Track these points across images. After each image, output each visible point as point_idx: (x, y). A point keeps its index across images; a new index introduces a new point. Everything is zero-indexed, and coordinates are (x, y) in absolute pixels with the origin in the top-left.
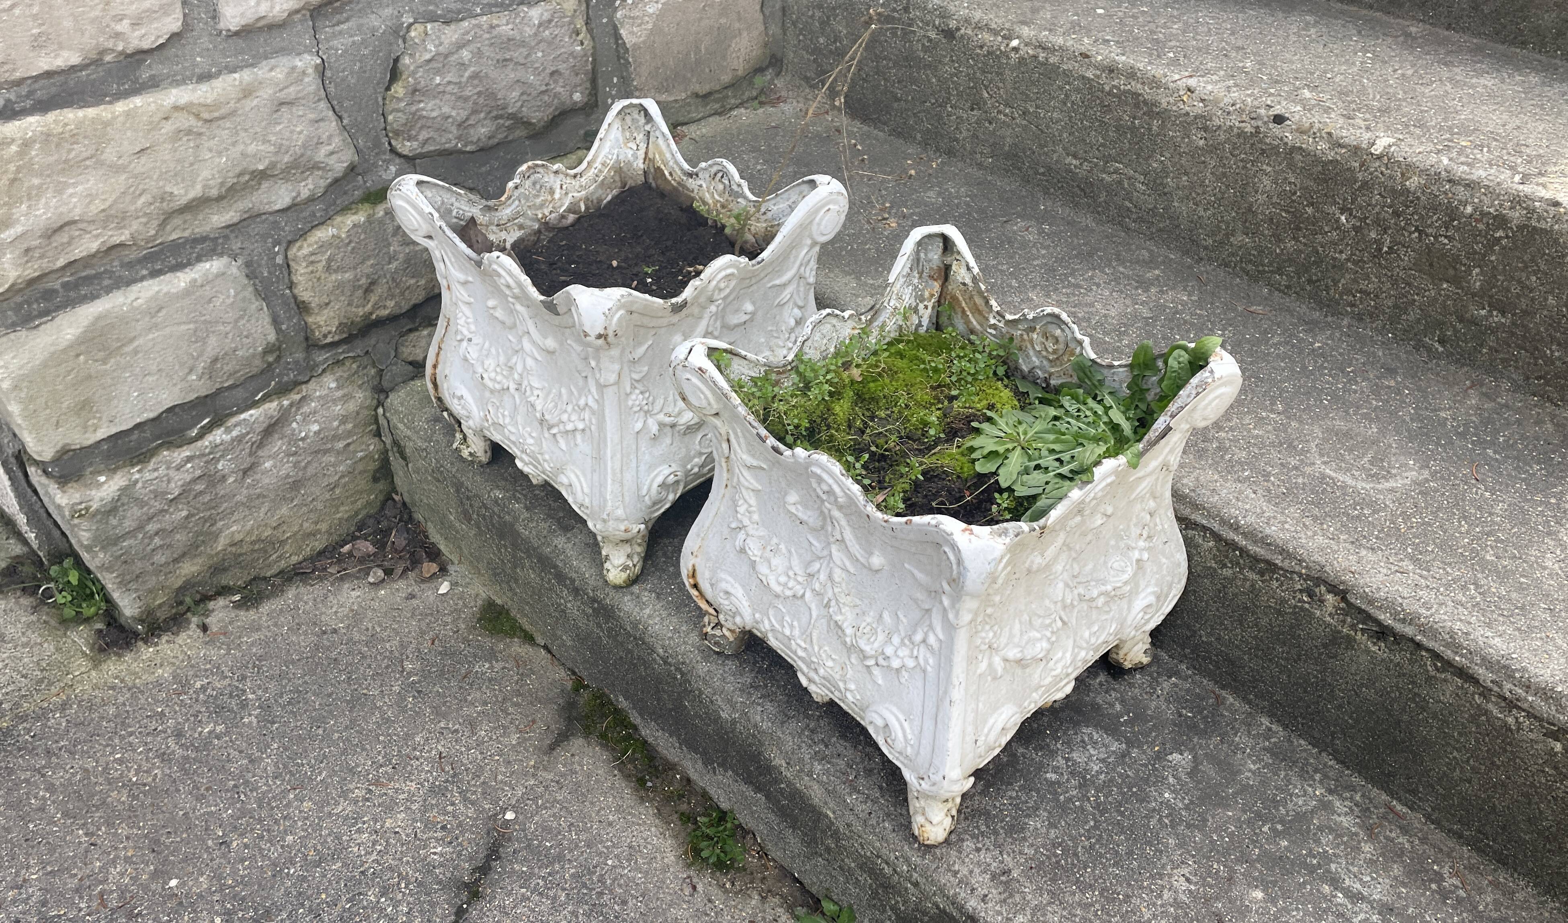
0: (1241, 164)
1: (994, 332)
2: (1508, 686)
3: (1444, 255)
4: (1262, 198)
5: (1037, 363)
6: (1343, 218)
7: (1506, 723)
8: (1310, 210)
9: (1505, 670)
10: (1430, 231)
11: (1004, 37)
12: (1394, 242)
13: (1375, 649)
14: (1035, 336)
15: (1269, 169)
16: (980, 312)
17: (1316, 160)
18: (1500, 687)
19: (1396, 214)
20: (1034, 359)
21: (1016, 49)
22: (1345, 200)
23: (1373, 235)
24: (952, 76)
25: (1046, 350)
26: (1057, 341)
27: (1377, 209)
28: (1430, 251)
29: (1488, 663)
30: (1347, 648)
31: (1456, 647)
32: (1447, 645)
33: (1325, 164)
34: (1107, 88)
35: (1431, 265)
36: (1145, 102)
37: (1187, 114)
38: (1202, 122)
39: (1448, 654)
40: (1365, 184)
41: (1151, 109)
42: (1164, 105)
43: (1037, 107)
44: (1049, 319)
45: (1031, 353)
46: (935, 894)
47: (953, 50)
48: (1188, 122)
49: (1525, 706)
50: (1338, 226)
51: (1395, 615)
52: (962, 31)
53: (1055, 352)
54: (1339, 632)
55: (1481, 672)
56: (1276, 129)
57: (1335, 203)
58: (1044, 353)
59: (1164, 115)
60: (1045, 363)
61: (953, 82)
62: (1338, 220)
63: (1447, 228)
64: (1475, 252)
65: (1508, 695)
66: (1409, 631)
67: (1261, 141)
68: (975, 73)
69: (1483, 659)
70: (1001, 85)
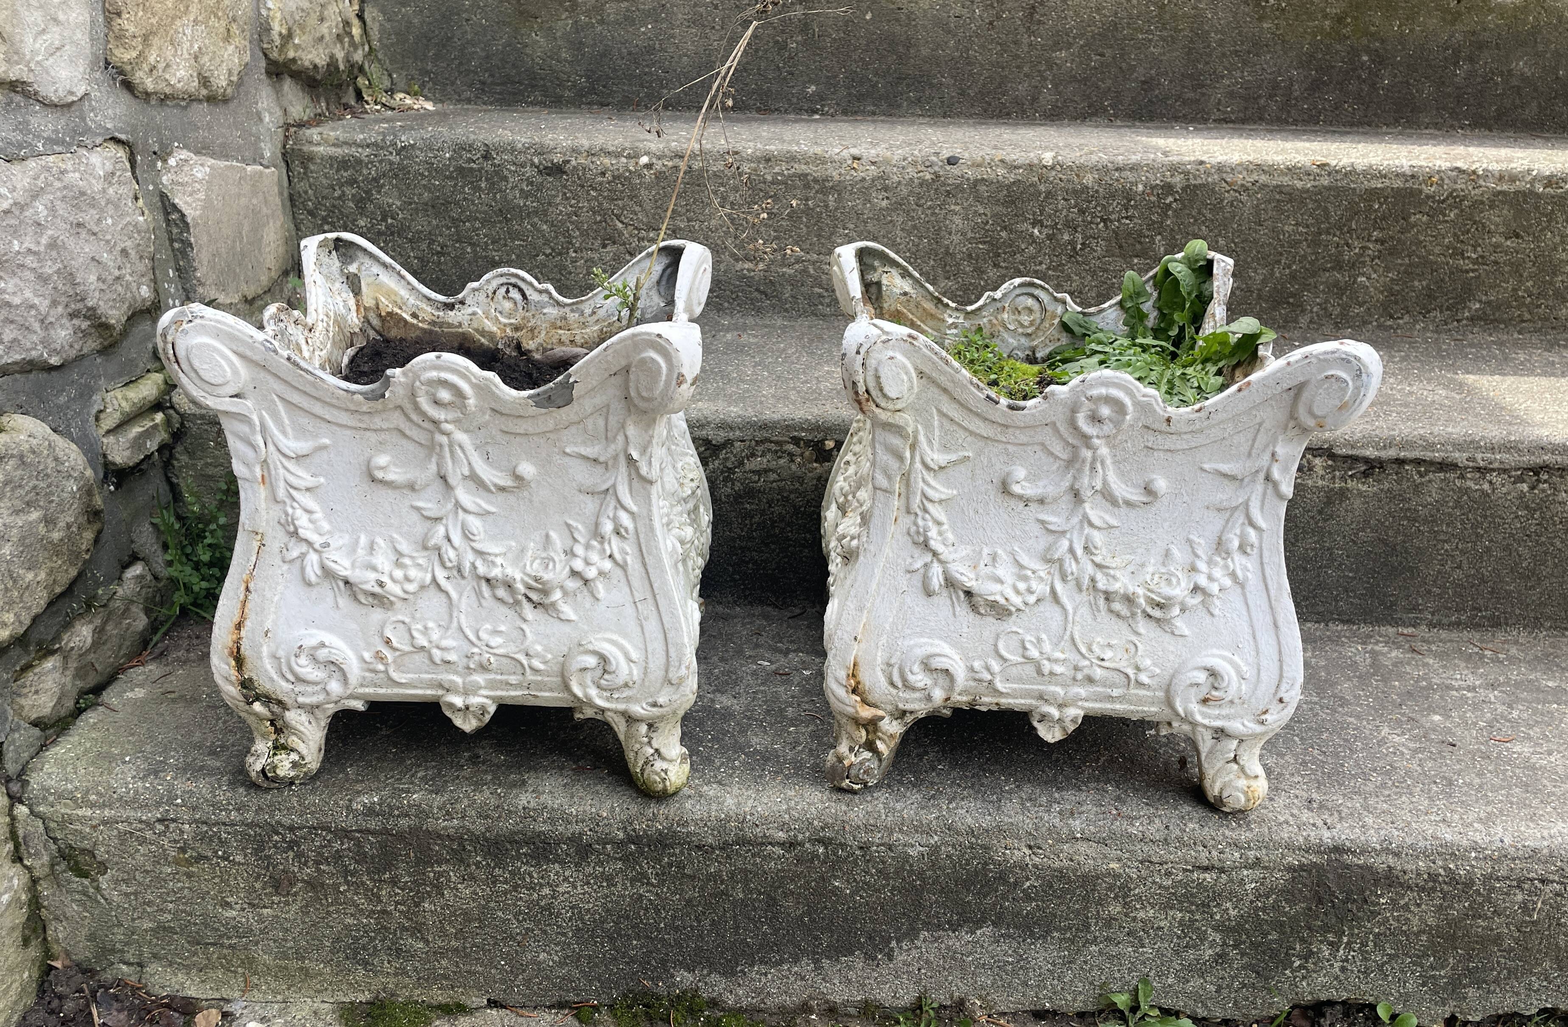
0: (929, 212)
1: (954, 331)
2: (1479, 456)
3: (1130, 234)
4: (956, 238)
5: (1015, 343)
6: (1036, 231)
7: (1482, 491)
8: (1004, 234)
9: (1472, 444)
10: (1113, 217)
11: (629, 157)
12: (1086, 238)
13: (1364, 488)
14: (1005, 316)
15: (957, 208)
16: (932, 316)
17: (1000, 185)
18: (1474, 460)
19: (1082, 212)
20: (1011, 340)
21: (649, 166)
22: (1034, 214)
23: (1066, 237)
24: (569, 215)
25: (1022, 326)
26: (1030, 310)
27: (1064, 213)
28: (1117, 234)
29: (1459, 446)
30: (1341, 501)
31: (1430, 446)
32: (1425, 448)
33: (1009, 187)
34: (769, 178)
35: (1121, 247)
36: (816, 181)
37: (863, 179)
38: (882, 184)
39: (1428, 455)
40: (1049, 194)
41: (824, 186)
42: (837, 178)
43: (689, 220)
44: (1018, 291)
45: (1006, 335)
46: (1283, 856)
47: (565, 187)
48: (864, 188)
49: (1496, 465)
50: (1033, 240)
51: (1376, 447)
52: (574, 163)
53: (1032, 323)
54: (1332, 489)
55: (1460, 457)
56: (955, 170)
57: (1026, 219)
58: (1020, 330)
59: (838, 188)
60: (1023, 340)
61: (572, 223)
62: (1032, 235)
63: (1127, 210)
64: (1154, 222)
65: (1482, 464)
66: (1392, 453)
67: (944, 184)
68: (600, 204)
69: (1454, 445)
70: (637, 209)
